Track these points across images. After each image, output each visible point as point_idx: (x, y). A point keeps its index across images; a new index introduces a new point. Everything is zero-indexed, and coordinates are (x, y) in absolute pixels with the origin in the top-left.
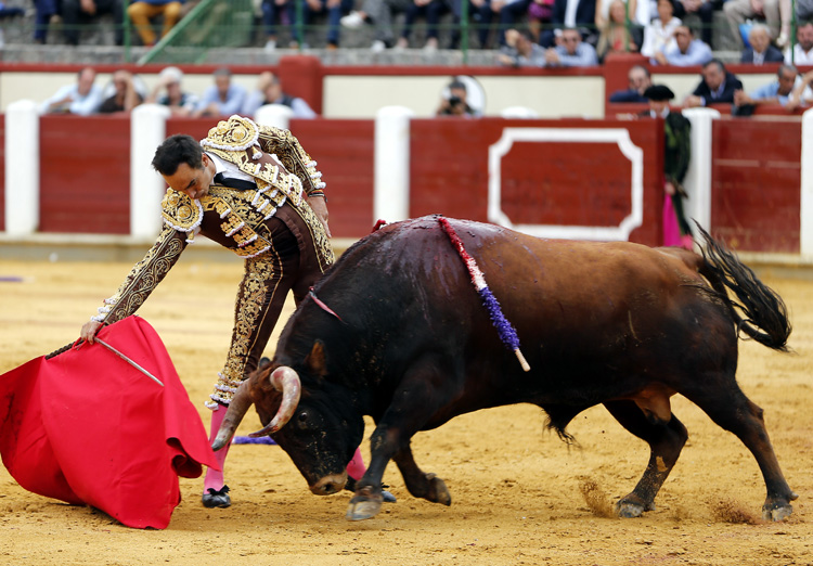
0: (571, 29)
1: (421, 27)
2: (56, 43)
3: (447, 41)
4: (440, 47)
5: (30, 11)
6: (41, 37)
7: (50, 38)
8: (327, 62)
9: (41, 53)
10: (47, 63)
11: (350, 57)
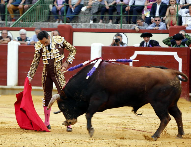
0: (158, 17)
1: (107, 16)
3: (115, 21)
4: (113, 23)
8: (74, 27)
11: (82, 25)
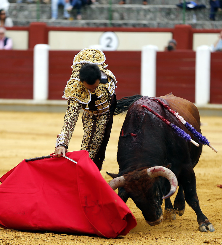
2: (219, 20)
5: (208, 6)
6: (212, 18)
7: (216, 18)
9: (212, 24)
10: (215, 29)
